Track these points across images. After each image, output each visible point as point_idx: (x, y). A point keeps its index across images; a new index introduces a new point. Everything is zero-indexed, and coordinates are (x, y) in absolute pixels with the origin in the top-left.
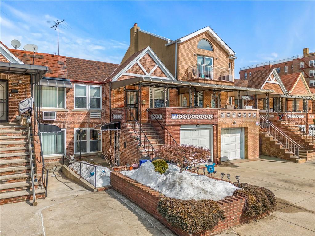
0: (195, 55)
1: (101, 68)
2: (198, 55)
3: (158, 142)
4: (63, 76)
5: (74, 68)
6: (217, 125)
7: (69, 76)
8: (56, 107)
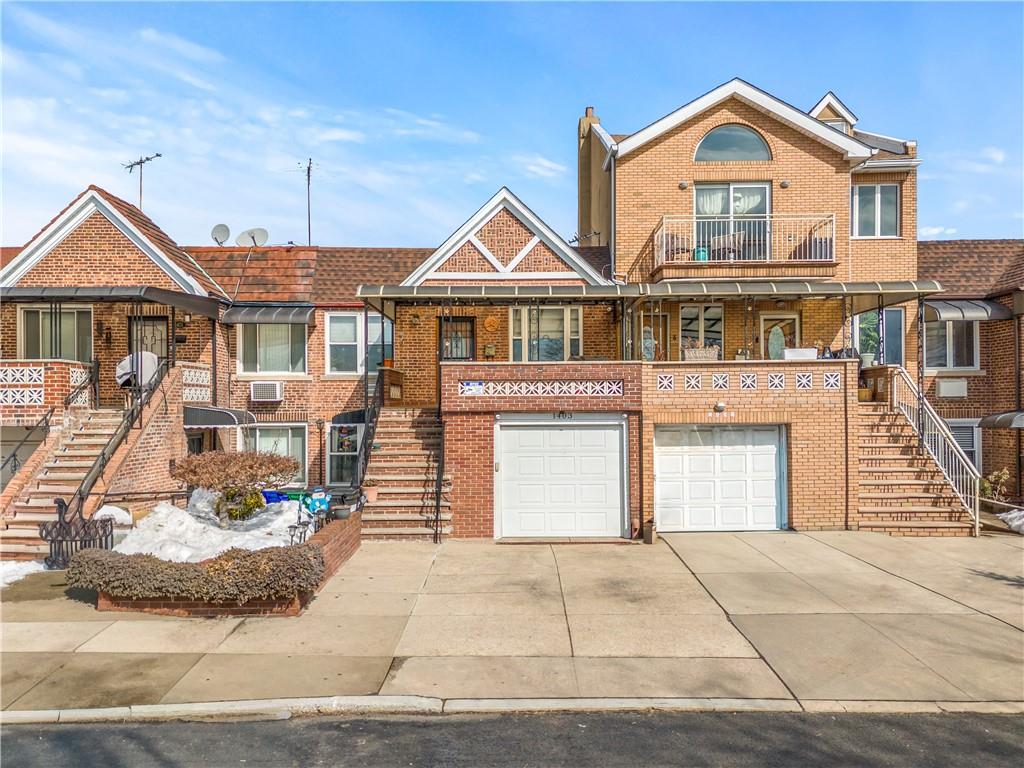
0: (682, 187)
1: (401, 265)
2: (697, 183)
3: (431, 459)
4: (300, 297)
5: (332, 273)
6: (639, 413)
7: (316, 293)
8: (285, 370)
